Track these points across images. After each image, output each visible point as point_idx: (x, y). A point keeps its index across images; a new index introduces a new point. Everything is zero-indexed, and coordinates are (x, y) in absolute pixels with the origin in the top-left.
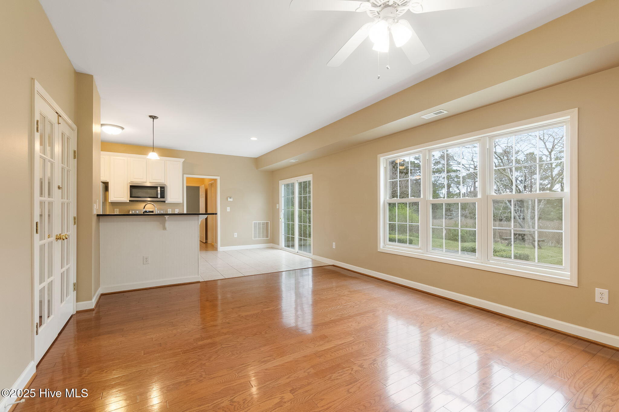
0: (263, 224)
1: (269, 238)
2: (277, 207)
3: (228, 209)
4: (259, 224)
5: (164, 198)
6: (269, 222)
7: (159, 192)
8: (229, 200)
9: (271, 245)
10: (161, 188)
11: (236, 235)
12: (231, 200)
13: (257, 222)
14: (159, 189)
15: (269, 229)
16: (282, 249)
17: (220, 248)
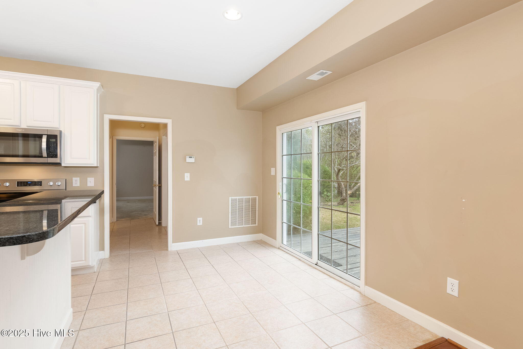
0: (248, 201)
1: (257, 225)
2: (273, 173)
3: (187, 177)
4: (241, 201)
5: (56, 156)
6: (257, 197)
7: (44, 145)
8: (189, 160)
9: (261, 236)
10: (49, 137)
11: (201, 221)
12: (192, 160)
13: (237, 197)
14: (44, 140)
15: (257, 209)
16: (280, 248)
17: (173, 246)
